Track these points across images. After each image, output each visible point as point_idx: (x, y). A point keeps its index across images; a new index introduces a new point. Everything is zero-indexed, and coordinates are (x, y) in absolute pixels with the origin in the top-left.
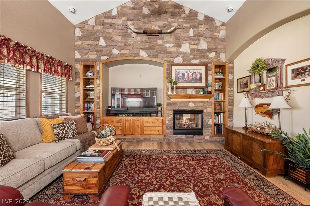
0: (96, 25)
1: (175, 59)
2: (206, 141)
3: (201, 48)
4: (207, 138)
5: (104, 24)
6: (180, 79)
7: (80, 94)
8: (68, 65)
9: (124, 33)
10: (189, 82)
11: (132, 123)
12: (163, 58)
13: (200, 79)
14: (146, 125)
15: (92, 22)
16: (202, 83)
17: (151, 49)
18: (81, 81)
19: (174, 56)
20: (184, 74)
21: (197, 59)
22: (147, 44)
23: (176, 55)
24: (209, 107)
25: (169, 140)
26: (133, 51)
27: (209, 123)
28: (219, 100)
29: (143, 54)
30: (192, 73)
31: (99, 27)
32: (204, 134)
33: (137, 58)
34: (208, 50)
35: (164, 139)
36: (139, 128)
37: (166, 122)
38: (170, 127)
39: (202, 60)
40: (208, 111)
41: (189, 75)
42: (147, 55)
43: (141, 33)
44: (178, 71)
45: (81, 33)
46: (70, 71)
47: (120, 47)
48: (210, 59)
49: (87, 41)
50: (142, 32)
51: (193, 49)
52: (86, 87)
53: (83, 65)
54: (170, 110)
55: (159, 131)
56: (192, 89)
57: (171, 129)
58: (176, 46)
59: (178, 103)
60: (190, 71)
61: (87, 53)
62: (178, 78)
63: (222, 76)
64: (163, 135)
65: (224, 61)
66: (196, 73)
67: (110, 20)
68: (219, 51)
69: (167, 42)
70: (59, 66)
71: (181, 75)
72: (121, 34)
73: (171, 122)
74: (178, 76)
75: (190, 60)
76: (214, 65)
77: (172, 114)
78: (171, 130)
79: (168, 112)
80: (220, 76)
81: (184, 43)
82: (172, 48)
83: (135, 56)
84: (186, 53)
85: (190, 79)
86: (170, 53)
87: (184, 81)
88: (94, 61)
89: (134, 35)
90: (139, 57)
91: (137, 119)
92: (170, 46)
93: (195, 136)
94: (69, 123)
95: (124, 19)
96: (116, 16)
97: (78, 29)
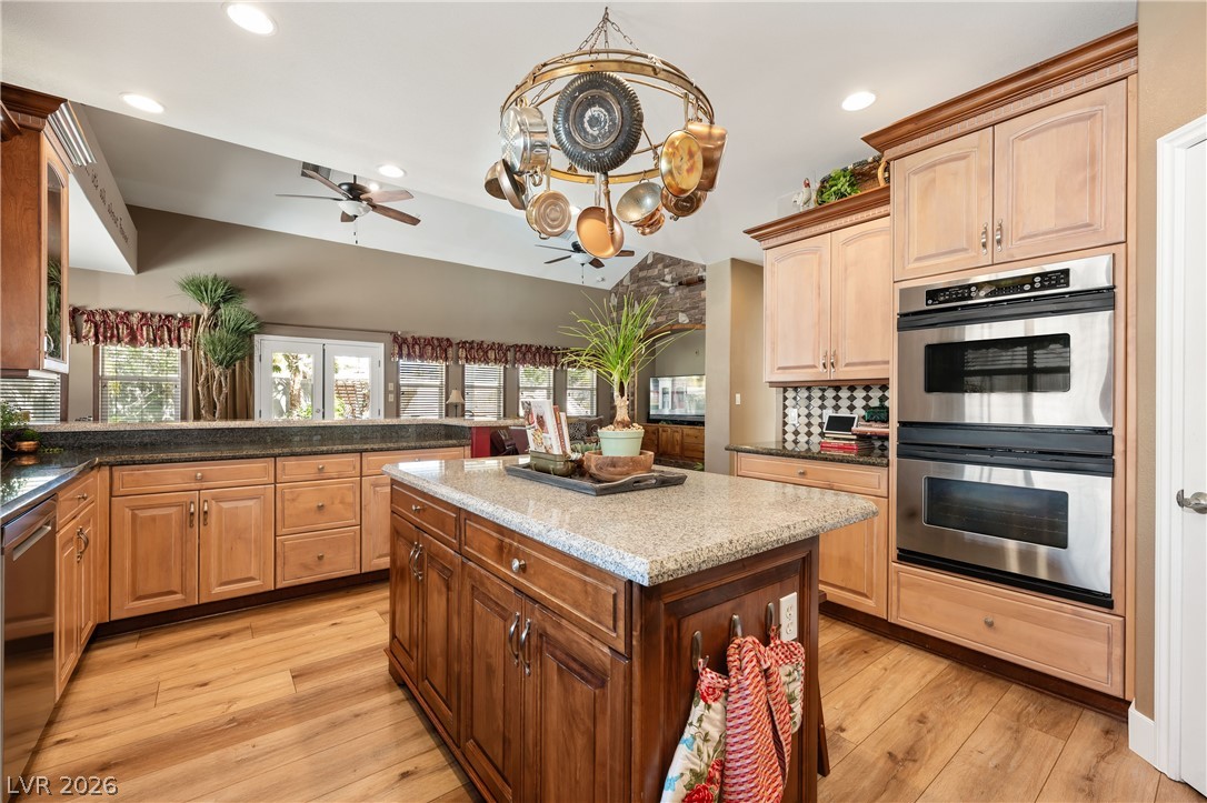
0: (631, 284)
9: (661, 289)
11: (669, 436)
15: (627, 281)
17: (693, 308)
22: (687, 301)
26: (671, 316)
29: (683, 319)
33: (675, 327)
36: (678, 445)
42: (688, 321)
72: (656, 291)
90: (678, 325)
95: (660, 266)
96: (652, 264)
97: (613, 295)
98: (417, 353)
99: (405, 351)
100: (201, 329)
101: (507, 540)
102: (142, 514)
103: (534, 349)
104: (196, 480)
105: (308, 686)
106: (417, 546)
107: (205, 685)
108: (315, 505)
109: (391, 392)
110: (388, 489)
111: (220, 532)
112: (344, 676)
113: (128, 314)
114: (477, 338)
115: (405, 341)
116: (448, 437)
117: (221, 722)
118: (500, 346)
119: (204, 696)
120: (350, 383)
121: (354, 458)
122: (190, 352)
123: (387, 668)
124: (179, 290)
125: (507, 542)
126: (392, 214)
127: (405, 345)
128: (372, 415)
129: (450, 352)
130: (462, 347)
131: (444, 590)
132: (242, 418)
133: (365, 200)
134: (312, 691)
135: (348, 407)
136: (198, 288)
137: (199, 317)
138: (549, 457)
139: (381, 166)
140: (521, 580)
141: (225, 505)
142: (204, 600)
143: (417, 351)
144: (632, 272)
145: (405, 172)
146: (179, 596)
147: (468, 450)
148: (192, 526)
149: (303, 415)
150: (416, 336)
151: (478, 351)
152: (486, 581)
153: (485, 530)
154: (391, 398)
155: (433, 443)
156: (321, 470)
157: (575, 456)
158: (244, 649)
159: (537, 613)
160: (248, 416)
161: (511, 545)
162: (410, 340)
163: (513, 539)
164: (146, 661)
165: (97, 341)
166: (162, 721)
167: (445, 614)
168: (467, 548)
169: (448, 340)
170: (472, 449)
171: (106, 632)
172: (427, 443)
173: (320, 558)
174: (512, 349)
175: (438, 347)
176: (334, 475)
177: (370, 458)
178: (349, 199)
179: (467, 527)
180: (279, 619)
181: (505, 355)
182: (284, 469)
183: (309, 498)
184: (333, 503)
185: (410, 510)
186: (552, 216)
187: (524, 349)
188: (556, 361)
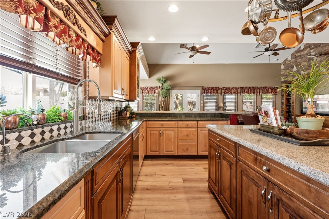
0: (292, 59)
5: (296, 57)
7: (284, 101)
8: (274, 87)
9: (309, 59)
15: (289, 59)
18: (284, 94)
29: (322, 70)
31: (293, 60)
42: (325, 70)
45: (284, 67)
46: (277, 90)
47: (306, 69)
49: (287, 70)
52: (288, 97)
53: (286, 84)
61: (287, 78)
67: (299, 54)
70: (270, 89)
72: (306, 60)
89: (315, 58)
95: (308, 50)
96: (303, 50)
97: (282, 65)
98: (209, 92)
99: (206, 92)
100: (160, 89)
101: (259, 158)
102: (152, 132)
103: (248, 88)
104: (162, 125)
105: (187, 184)
106: (218, 152)
107: (164, 176)
108: (186, 134)
109: (202, 103)
110: (208, 132)
111: (166, 139)
112: (196, 184)
113: (148, 87)
114: (228, 86)
115: (206, 89)
116: (222, 117)
117: (168, 187)
118: (236, 88)
119: (164, 179)
120: (190, 101)
121: (196, 122)
122: (158, 95)
123: (208, 186)
124: (156, 81)
125: (258, 158)
126: (202, 52)
127: (206, 90)
128: (197, 110)
129: (219, 91)
130: (223, 89)
131: (229, 168)
132: (168, 111)
133: (196, 50)
134: (188, 186)
135: (189, 108)
136: (159, 80)
137: (159, 87)
138: (270, 127)
139: (202, 38)
140: (266, 174)
141: (167, 132)
142: (163, 154)
143: (209, 91)
144: (292, 55)
145: (209, 38)
146: (158, 152)
147: (229, 122)
148: (160, 136)
149: (180, 110)
150: (209, 87)
151: (228, 90)
152: (248, 170)
153: (248, 152)
154: (202, 105)
155: (218, 119)
156: (187, 125)
157: (283, 128)
158: (171, 169)
159: (276, 190)
160: (169, 110)
161: (261, 160)
162: (207, 88)
163: (263, 158)
164: (153, 166)
165: (143, 94)
166: (157, 182)
167: (230, 176)
168: (239, 156)
169: (218, 87)
170: (230, 122)
171: (147, 157)
172: (216, 119)
173: (187, 149)
174: (240, 89)
175: (215, 90)
176: (191, 126)
177: (200, 123)
178: (192, 51)
179: (239, 149)
180: (178, 163)
181: (238, 91)
182: (179, 124)
183: (185, 132)
184: (190, 134)
185: (216, 140)
186: (267, 37)
187: (244, 88)
188: (257, 92)
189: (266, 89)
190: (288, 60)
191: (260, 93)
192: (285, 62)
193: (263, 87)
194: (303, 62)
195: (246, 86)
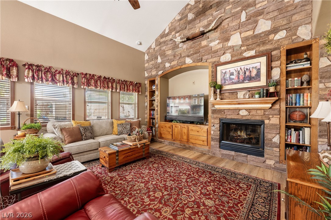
0: (156, 47)
1: (222, 57)
2: (269, 167)
3: (260, 32)
4: (271, 162)
5: (160, 44)
6: (227, 80)
7: (147, 104)
8: (137, 83)
9: (174, 46)
10: (238, 82)
11: (179, 130)
12: (207, 60)
13: (258, 76)
14: (191, 133)
16: (260, 81)
17: (196, 53)
18: (148, 94)
19: (220, 55)
20: (232, 74)
21: (253, 49)
22: (192, 49)
23: (223, 52)
24: (274, 116)
25: (214, 154)
26: (180, 61)
27: (273, 141)
28: (301, 106)
29: (189, 61)
30: (243, 71)
31: (157, 48)
32: (266, 156)
33: (183, 66)
34: (272, 31)
35: (209, 151)
36: (185, 135)
37: (211, 132)
38: (215, 139)
39: (260, 49)
40: (271, 122)
41: (239, 73)
42: (192, 61)
43: (185, 41)
44: (224, 71)
45: (148, 57)
46: (140, 87)
47: (171, 59)
48: (275, 43)
49: (151, 61)
50: (185, 39)
51: (246, 38)
52: (152, 98)
53: (149, 81)
54: (216, 119)
55: (203, 141)
56: (244, 92)
57: (217, 141)
58: (222, 41)
59: (225, 111)
60: (241, 68)
61: (151, 72)
62: (225, 79)
63: (308, 64)
64: (208, 147)
65: (308, 38)
66: (251, 69)
67: (164, 39)
68: (295, 25)
69: (211, 41)
70: (131, 85)
71: (228, 75)
72: (171, 48)
73: (217, 133)
74: (224, 78)
75: (241, 53)
76: (285, 51)
77: (217, 123)
78: (217, 143)
79: (213, 121)
80: (301, 65)
81: (233, 34)
82: (218, 45)
83: (182, 65)
84: (236, 46)
85: (241, 79)
86: (216, 51)
87: (233, 82)
88: (155, 76)
89: (181, 45)
90: (185, 65)
91: (184, 126)
92: (215, 44)
93: (249, 156)
94: (126, 124)
95: (173, 33)
96: (168, 33)
97: (146, 54)
103: (96, 77)
118: (68, 72)
144: (156, 40)
174: (78, 76)
187: (88, 76)
188: (112, 86)
189: (126, 84)
190: (152, 47)
191: (116, 89)
192: (149, 50)
193: (122, 81)
194: (168, 50)
195: (92, 74)
